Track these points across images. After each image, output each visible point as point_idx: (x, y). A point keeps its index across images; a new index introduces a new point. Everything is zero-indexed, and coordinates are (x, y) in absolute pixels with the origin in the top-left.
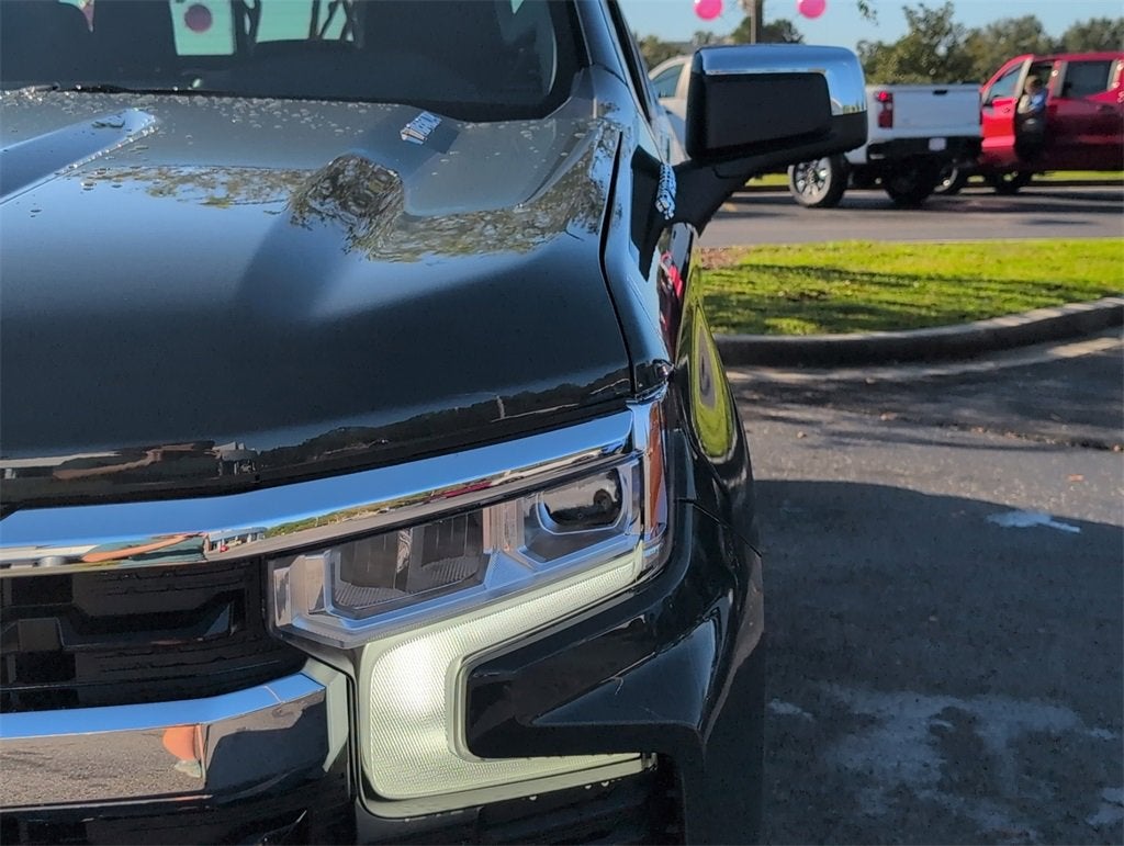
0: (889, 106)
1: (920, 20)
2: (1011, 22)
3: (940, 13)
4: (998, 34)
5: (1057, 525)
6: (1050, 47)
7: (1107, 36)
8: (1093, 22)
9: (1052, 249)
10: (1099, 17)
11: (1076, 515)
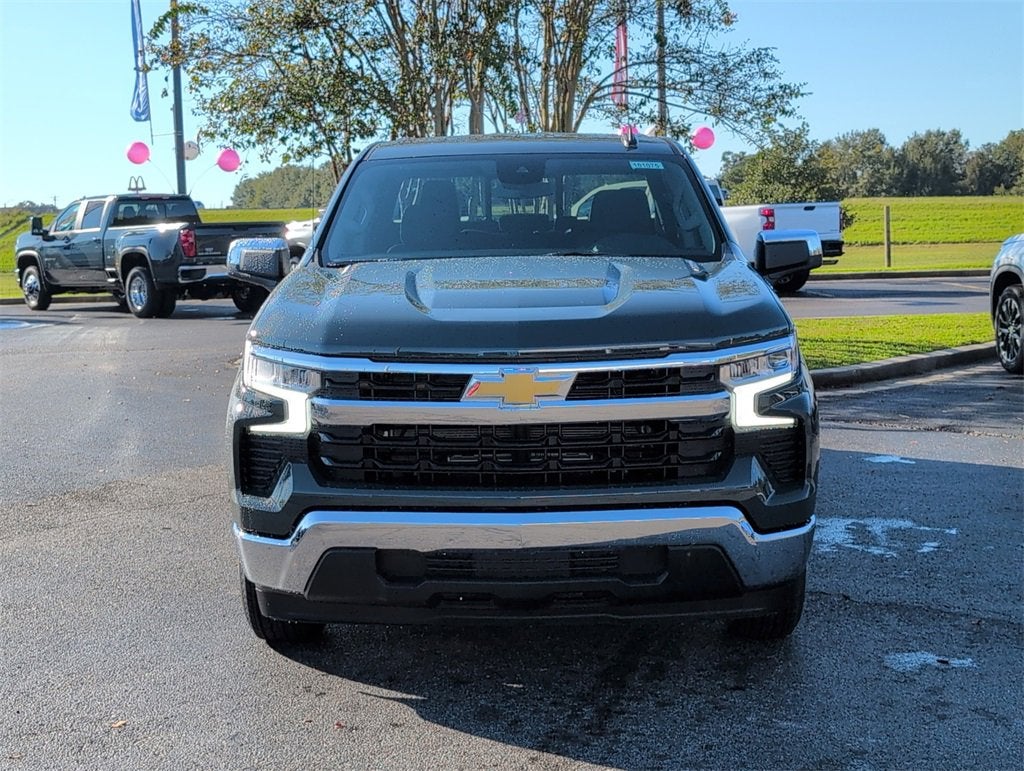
0: (771, 219)
1: (780, 137)
2: (858, 135)
3: (798, 132)
4: (847, 145)
5: (903, 461)
6: (893, 155)
7: (941, 146)
8: (929, 134)
9: (897, 321)
10: (934, 129)
11: (913, 457)
